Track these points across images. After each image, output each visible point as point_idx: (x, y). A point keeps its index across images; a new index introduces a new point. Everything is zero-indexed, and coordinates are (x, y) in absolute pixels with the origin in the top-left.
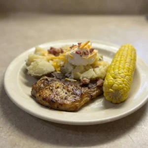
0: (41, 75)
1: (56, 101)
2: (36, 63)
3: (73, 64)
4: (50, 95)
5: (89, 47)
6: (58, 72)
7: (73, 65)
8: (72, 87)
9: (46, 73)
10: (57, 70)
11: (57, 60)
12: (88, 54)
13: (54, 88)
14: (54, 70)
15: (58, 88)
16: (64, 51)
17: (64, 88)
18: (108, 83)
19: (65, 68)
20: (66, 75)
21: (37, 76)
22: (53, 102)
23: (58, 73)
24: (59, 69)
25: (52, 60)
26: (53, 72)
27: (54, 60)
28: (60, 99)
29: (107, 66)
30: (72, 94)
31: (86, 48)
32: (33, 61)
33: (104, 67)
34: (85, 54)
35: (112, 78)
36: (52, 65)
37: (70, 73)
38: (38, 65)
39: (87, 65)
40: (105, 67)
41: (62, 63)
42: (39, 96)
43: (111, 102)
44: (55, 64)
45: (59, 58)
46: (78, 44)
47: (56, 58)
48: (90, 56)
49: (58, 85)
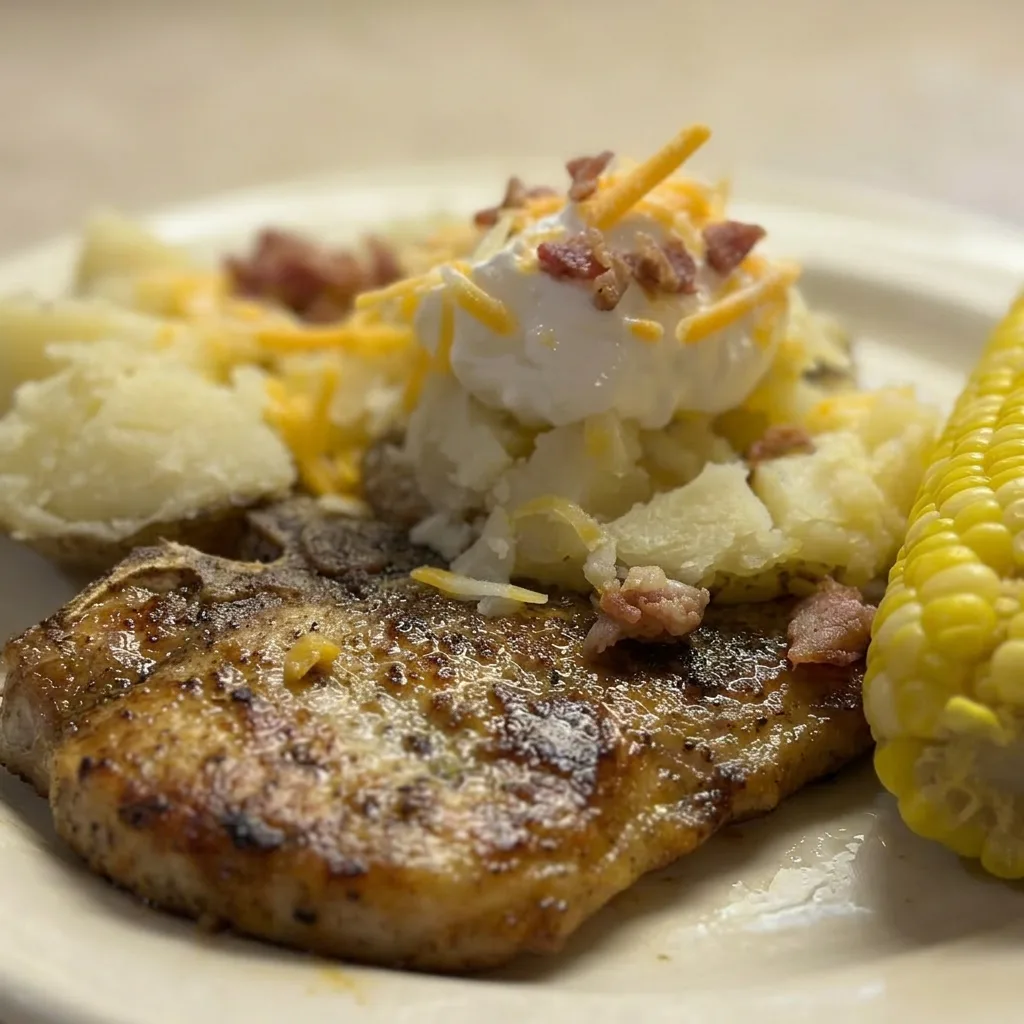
0: (127, 527)
1: (293, 833)
2: (78, 386)
3: (509, 399)
4: (218, 757)
5: (697, 211)
6: (333, 502)
7: (508, 420)
8: (492, 674)
9: (185, 501)
10: (321, 474)
11: (327, 363)
12: (684, 289)
13: (275, 680)
14: (288, 475)
15: (318, 675)
16: (408, 258)
17: (390, 682)
18: (929, 623)
19: (411, 454)
20: (420, 533)
21: (80, 541)
22: (249, 845)
23: (333, 517)
24: (347, 469)
25: (267, 365)
26: (263, 502)
27: (296, 364)
28: (330, 816)
29: (914, 432)
30: (483, 755)
31: (663, 220)
32: (41, 369)
33: (871, 446)
34: (648, 277)
35: (980, 571)
36: (269, 421)
37: (474, 515)
38: (94, 409)
39: (677, 423)
40: (890, 451)
41: (381, 401)
42: (85, 767)
43: (972, 866)
44: (300, 407)
45: (348, 346)
46: (574, 169)
47: (312, 349)
48: (705, 306)
49: (319, 646)
